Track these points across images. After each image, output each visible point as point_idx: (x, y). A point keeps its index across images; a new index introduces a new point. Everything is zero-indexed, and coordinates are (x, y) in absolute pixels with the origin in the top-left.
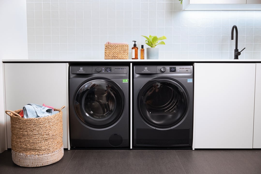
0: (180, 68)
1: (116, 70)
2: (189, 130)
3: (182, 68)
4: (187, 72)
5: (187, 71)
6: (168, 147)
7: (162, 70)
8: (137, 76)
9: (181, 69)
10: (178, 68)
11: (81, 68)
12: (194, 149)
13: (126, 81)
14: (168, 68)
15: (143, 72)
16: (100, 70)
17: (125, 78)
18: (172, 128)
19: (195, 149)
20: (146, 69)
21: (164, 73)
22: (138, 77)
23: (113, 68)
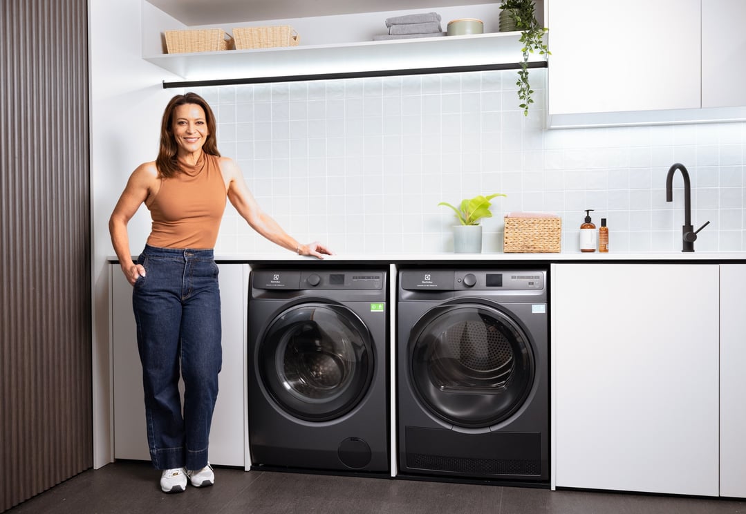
0: (513, 277)
1: (354, 280)
2: (539, 436)
3: (519, 277)
4: (530, 286)
5: (530, 283)
6: (488, 479)
7: (466, 281)
8: (406, 295)
9: (515, 280)
10: (507, 276)
11: (276, 276)
12: (553, 488)
13: (378, 308)
14: (481, 276)
15: (420, 286)
16: (318, 280)
17: (377, 300)
18: (494, 429)
19: (556, 487)
20: (427, 280)
21: (473, 288)
22: (410, 298)
23: (349, 276)
